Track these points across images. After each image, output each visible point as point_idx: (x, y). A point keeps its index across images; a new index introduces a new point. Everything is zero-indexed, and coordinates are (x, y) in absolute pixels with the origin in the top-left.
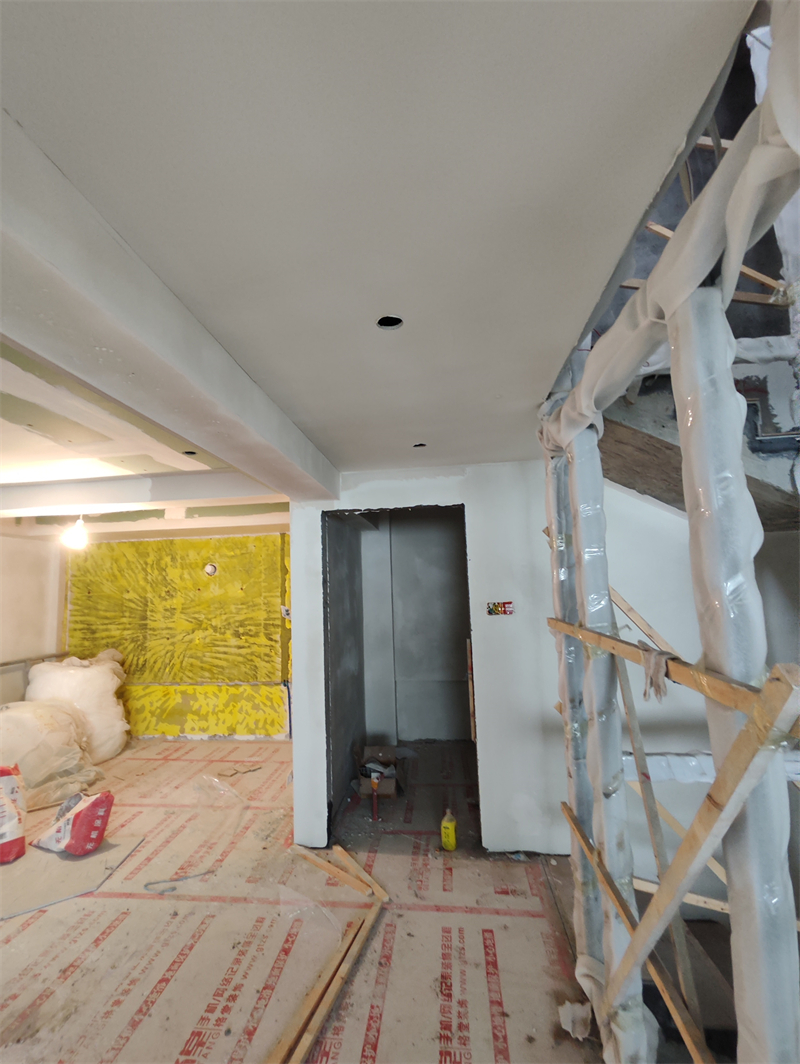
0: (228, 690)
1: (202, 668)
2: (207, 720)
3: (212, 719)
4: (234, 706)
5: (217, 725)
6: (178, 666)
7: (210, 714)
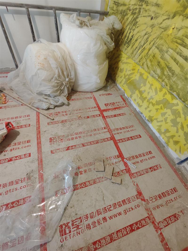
0: (165, 94)
1: (159, 63)
2: (143, 102)
3: (145, 104)
4: (161, 108)
5: (146, 109)
6: (146, 52)
7: (146, 100)
